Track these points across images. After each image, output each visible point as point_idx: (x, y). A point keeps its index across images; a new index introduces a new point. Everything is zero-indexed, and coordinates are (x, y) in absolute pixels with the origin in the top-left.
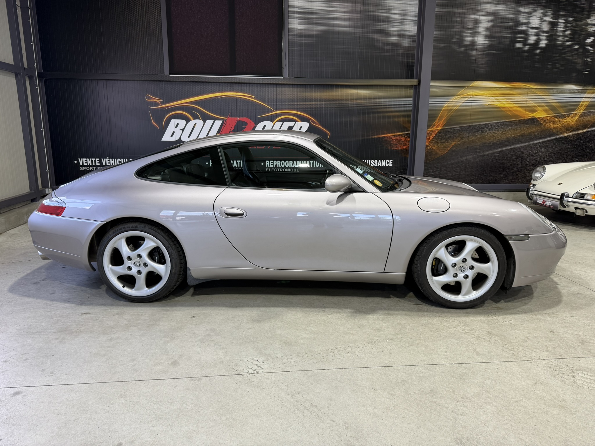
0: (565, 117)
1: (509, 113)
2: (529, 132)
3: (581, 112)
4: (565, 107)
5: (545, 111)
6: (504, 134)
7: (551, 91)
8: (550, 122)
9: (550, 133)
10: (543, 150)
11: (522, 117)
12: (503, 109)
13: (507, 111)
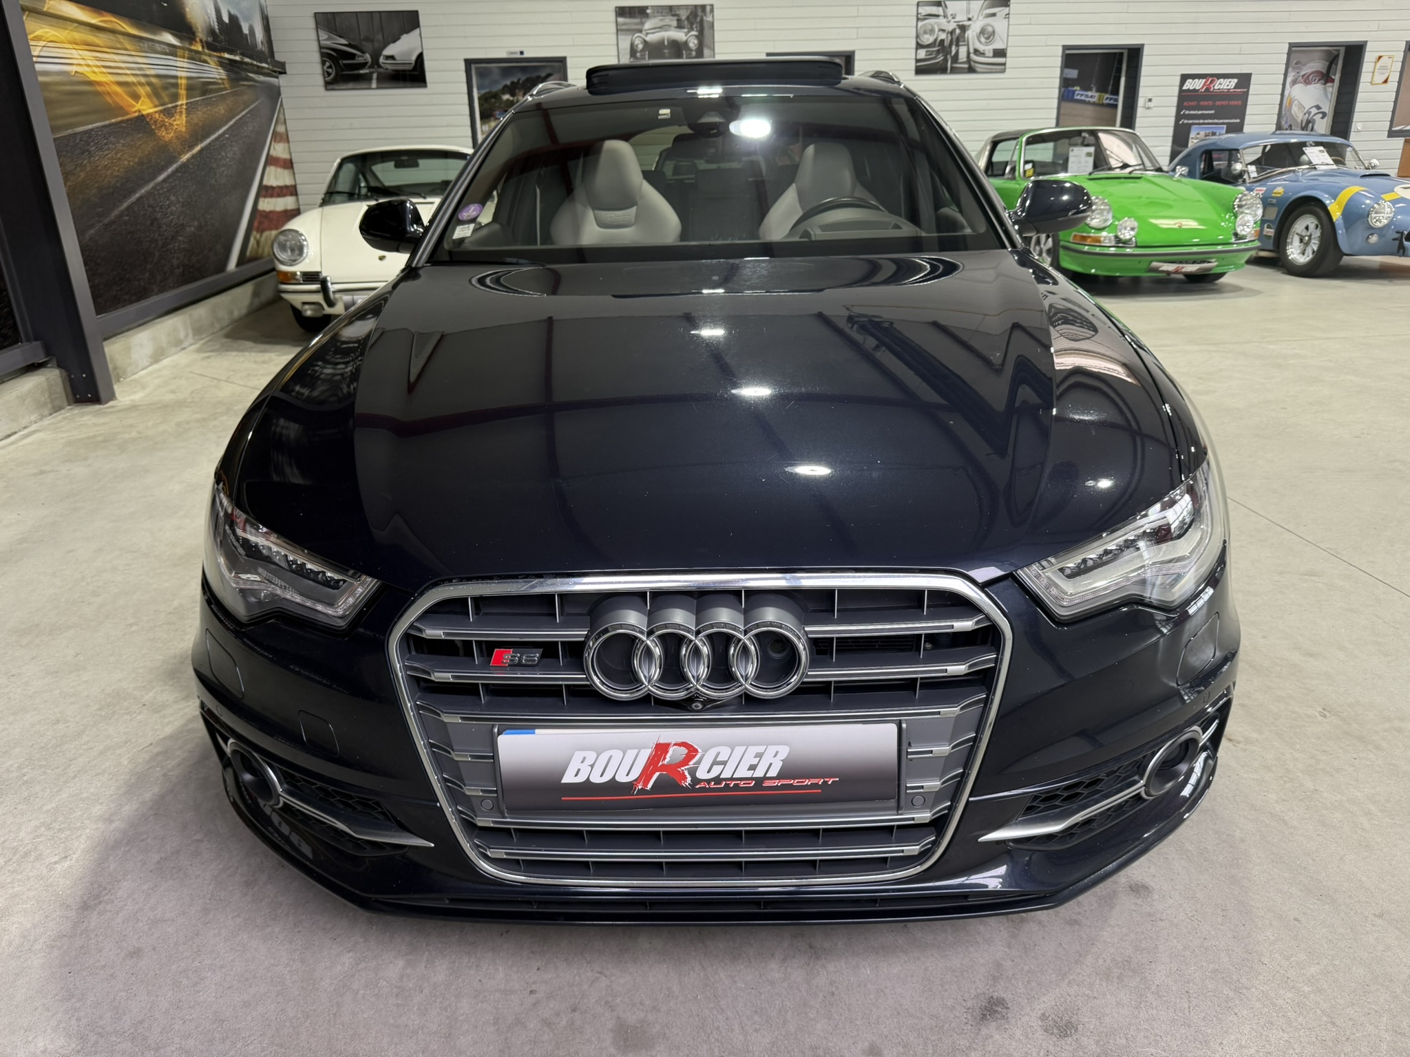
0: (173, 116)
1: (109, 100)
2: (147, 153)
3: (185, 102)
4: (165, 88)
5: (149, 96)
6: (119, 159)
7: (141, 44)
8: (161, 127)
9: (166, 155)
10: (173, 198)
11: (128, 114)
12: (99, 89)
13: (104, 93)
